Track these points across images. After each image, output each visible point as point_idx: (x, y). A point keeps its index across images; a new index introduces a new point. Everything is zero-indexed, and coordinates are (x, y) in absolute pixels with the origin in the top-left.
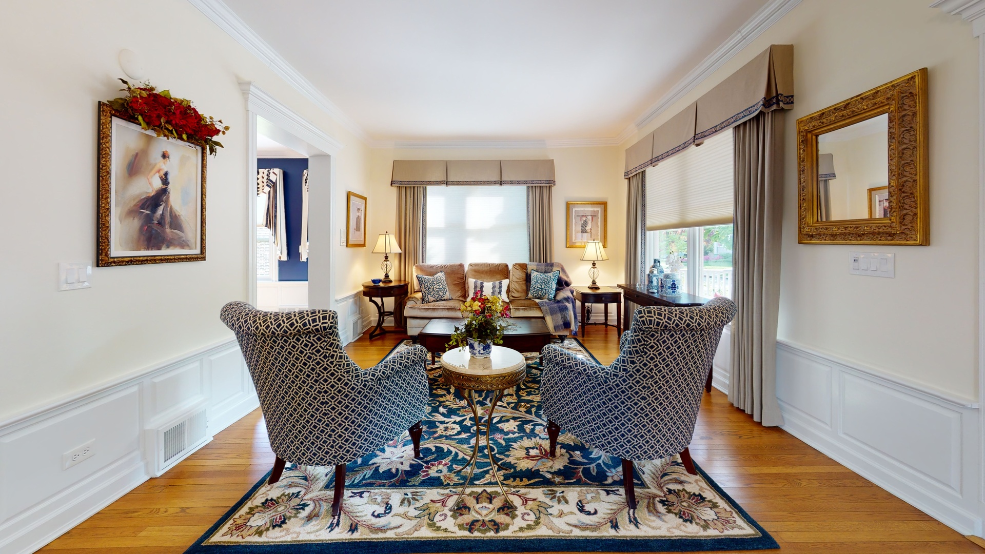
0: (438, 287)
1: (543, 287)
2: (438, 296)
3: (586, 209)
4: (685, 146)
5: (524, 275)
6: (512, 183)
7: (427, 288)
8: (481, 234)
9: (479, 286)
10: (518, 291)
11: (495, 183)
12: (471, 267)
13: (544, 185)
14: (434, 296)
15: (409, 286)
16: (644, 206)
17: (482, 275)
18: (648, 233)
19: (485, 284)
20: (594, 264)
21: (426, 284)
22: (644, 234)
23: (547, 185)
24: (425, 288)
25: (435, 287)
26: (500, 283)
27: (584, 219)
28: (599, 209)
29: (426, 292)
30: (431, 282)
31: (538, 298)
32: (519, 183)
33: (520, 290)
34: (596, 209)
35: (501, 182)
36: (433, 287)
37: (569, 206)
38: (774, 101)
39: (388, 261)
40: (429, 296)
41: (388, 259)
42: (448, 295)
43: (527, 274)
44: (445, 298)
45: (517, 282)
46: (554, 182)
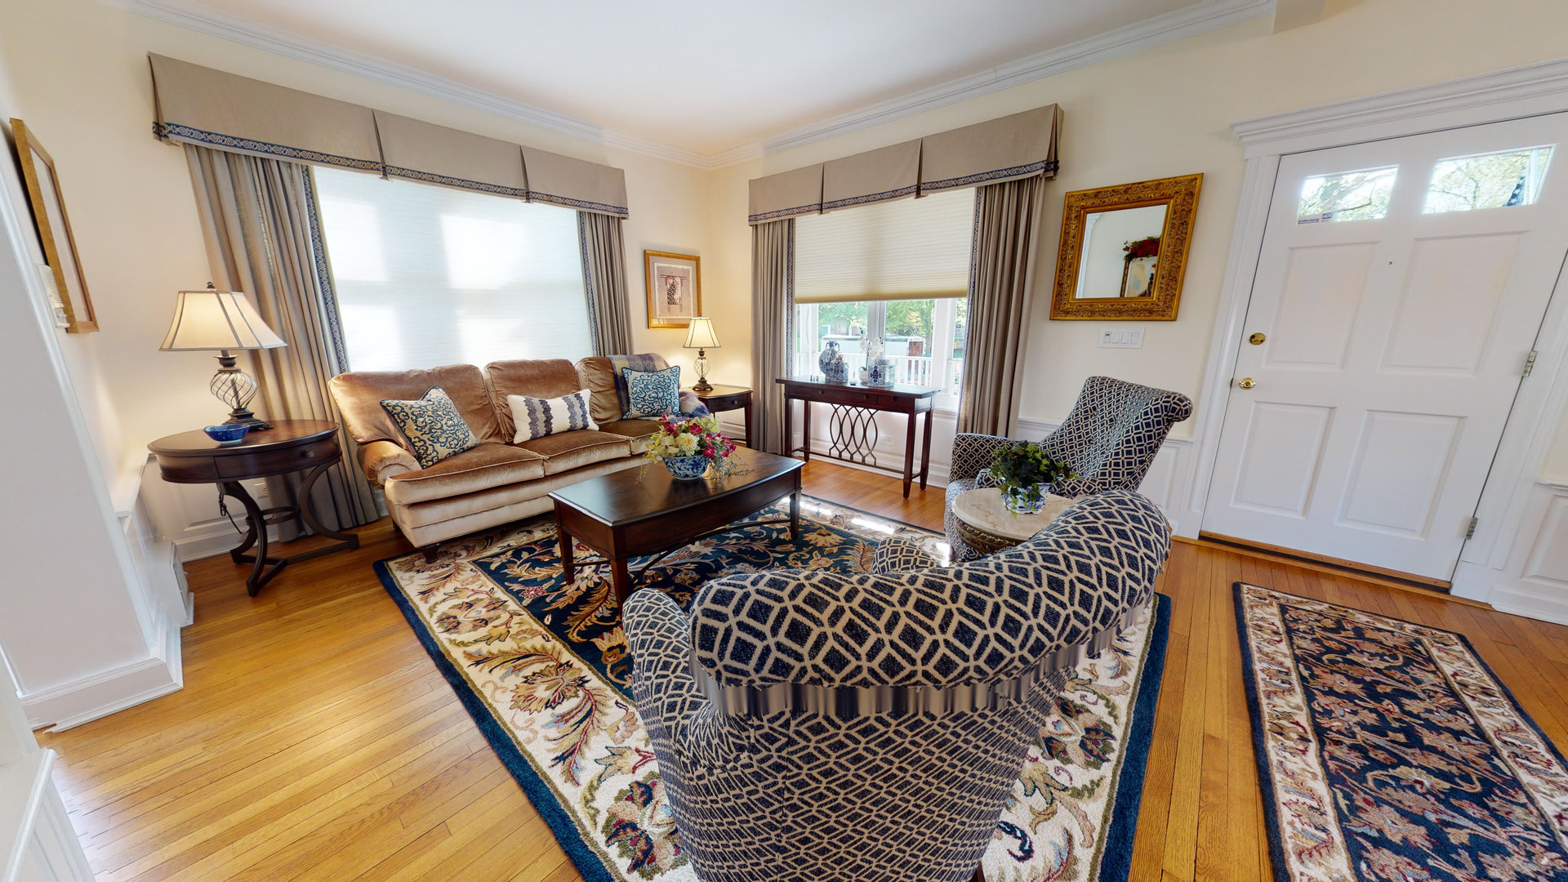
0: (450, 423)
1: (660, 395)
2: (456, 442)
3: (673, 266)
4: (895, 194)
5: (611, 379)
6: (550, 199)
7: (427, 429)
8: (488, 301)
9: (540, 408)
10: (604, 409)
11: (514, 193)
12: (494, 372)
13: (610, 214)
14: (448, 445)
15: (340, 434)
16: (791, 268)
17: (530, 386)
18: (796, 306)
19: (551, 402)
20: (702, 354)
21: (421, 420)
22: (791, 308)
23: (617, 215)
24: (419, 428)
25: (443, 422)
26: (578, 397)
27: (671, 281)
28: (689, 267)
29: (425, 437)
30: (430, 413)
31: (654, 415)
32: (564, 202)
33: (608, 405)
34: (685, 267)
35: (528, 193)
36: (439, 425)
37: (646, 256)
38: (1052, 166)
39: (238, 371)
40: (437, 446)
41: (236, 366)
42: (472, 440)
43: (615, 376)
44: (469, 444)
45: (599, 392)
46: (623, 212)
